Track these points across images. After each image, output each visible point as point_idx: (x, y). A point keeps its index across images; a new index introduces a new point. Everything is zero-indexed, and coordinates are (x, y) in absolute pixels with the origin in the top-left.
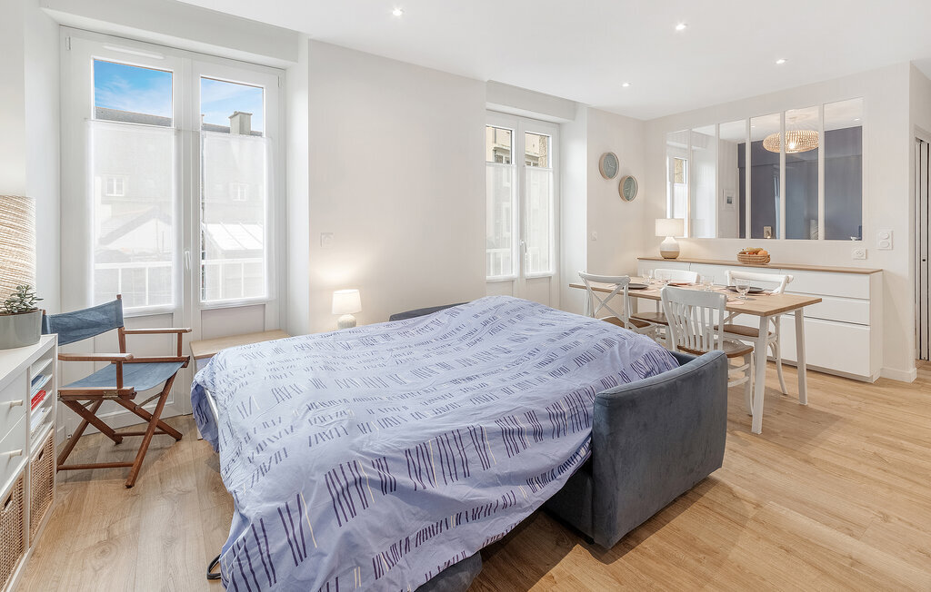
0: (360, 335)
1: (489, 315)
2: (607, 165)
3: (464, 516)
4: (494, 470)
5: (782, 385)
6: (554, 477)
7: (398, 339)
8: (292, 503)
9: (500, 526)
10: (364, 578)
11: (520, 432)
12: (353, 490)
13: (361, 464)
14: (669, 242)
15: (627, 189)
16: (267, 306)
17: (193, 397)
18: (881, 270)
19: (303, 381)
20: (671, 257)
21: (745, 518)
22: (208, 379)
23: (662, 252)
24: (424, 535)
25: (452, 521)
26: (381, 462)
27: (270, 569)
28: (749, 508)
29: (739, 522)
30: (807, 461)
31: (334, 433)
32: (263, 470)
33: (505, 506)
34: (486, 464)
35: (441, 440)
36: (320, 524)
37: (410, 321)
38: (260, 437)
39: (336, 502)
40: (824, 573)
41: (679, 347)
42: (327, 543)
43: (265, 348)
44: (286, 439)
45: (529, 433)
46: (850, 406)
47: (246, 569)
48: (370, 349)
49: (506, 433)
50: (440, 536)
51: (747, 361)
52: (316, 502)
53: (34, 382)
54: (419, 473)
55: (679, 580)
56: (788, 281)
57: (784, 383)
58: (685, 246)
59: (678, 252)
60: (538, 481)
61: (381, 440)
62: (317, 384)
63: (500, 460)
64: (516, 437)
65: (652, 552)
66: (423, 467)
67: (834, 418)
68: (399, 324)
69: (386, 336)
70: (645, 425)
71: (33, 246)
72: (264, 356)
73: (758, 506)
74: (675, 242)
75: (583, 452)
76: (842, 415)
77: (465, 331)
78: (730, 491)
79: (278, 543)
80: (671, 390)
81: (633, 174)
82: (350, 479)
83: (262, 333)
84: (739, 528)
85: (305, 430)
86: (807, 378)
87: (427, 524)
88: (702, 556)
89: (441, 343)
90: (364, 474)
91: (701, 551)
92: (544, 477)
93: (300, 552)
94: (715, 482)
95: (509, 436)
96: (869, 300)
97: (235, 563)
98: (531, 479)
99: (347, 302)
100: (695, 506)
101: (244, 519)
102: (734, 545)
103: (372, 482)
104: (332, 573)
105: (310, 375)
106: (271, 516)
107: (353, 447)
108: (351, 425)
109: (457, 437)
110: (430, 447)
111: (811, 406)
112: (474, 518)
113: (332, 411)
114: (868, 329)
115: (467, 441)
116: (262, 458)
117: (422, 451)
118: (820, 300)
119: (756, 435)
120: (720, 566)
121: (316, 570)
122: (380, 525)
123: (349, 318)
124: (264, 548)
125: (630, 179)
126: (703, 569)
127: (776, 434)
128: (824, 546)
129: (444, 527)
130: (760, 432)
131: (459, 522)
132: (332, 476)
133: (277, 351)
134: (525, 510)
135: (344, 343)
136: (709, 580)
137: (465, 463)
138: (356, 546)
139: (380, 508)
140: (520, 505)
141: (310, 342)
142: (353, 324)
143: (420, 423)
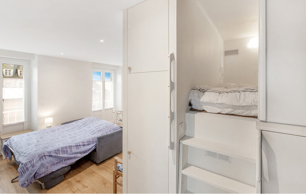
0: (51, 129)
1: (85, 122)
3: (66, 159)
4: (73, 152)
6: (87, 152)
7: (61, 130)
8: (32, 160)
9: (74, 161)
10: (45, 169)
11: (80, 145)
12: (44, 157)
13: (45, 153)
16: (24, 123)
17: (3, 149)
19: (35, 141)
22: (9, 144)
24: (57, 163)
25: (64, 160)
26: (50, 152)
27: (27, 169)
31: (41, 149)
32: (26, 156)
33: (75, 157)
34: (71, 151)
35: (62, 148)
36: (37, 162)
37: (66, 125)
38: (25, 152)
39: (40, 159)
42: (38, 164)
43: (25, 135)
44: (30, 151)
45: (82, 145)
47: (23, 170)
48: (53, 133)
49: (76, 146)
50: (61, 163)
52: (36, 159)
54: (57, 153)
60: (83, 153)
61: (50, 149)
62: (38, 141)
63: (74, 150)
64: (79, 146)
66: (58, 152)
68: (63, 126)
69: (58, 129)
70: (106, 141)
72: (24, 137)
75: (94, 148)
77: (78, 126)
79: (29, 165)
80: (112, 135)
82: (43, 155)
83: (23, 131)
85: (35, 149)
87: (59, 161)
89: (71, 130)
90: (46, 154)
92: (84, 152)
93: (33, 166)
95: (77, 146)
97: (21, 169)
98: (81, 153)
99: (49, 121)
101: (22, 164)
103: (47, 155)
104: (39, 168)
105: (37, 140)
106: (28, 162)
107: (44, 151)
108: (44, 148)
109: (66, 147)
110: (60, 149)
112: (68, 160)
113: (41, 146)
115: (68, 148)
116: (26, 155)
117: (58, 150)
121: (36, 168)
122: (48, 161)
123: (50, 125)
124: (26, 167)
129: (62, 162)
131: (65, 160)
132: (39, 156)
133: (28, 135)
134: (79, 158)
135: (47, 132)
137: (67, 151)
138: (44, 165)
139: (49, 159)
140: (78, 157)
141: (37, 132)
142: (51, 127)
143: (59, 146)
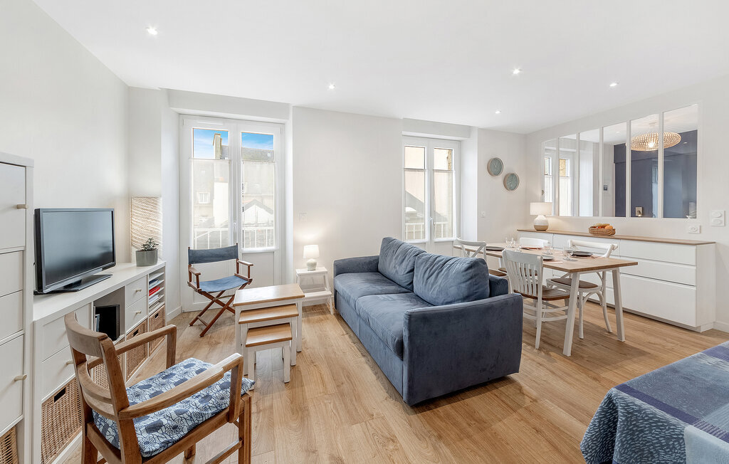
2: (494, 167)
5: (607, 324)
14: (540, 219)
15: (511, 182)
16: (275, 253)
18: (714, 243)
20: (542, 229)
21: (520, 406)
23: (535, 226)
28: (528, 400)
29: (513, 408)
30: (595, 379)
40: (556, 448)
41: (515, 291)
46: (664, 346)
51: (567, 304)
53: (150, 283)
55: (449, 433)
56: (613, 248)
57: (609, 323)
58: (552, 222)
59: (547, 227)
65: (442, 414)
67: (642, 353)
71: (161, 220)
73: (535, 400)
74: (545, 218)
76: (652, 352)
78: (520, 389)
81: (517, 173)
84: (511, 411)
86: (623, 318)
88: (474, 422)
91: (475, 420)
94: (512, 381)
96: (696, 266)
100: (488, 394)
102: (500, 421)
111: (627, 342)
114: (694, 288)
118: (636, 264)
119: (565, 356)
120: (482, 430)
123: (312, 261)
125: (513, 175)
126: (470, 430)
127: (582, 357)
128: (568, 433)
130: (569, 355)
136: (469, 437)
